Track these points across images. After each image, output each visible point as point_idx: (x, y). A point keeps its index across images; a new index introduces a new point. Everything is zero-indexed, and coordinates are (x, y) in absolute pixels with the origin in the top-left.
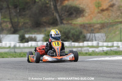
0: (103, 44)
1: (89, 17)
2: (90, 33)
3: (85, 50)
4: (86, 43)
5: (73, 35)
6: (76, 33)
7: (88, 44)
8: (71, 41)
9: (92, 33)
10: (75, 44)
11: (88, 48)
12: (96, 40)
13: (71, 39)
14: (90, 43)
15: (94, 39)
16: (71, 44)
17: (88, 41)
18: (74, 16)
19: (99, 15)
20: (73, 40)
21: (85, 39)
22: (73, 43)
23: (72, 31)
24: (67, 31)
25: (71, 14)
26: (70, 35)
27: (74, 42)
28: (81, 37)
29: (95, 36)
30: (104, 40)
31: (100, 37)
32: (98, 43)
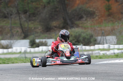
0: (115, 47)
1: (100, 20)
2: (101, 36)
3: (96, 53)
4: (97, 47)
5: (84, 39)
6: (86, 37)
7: (99, 47)
8: (82, 45)
9: (103, 36)
10: (86, 48)
11: (99, 51)
12: (107, 43)
13: (82, 43)
14: (101, 46)
15: (105, 42)
16: (82, 47)
17: (99, 44)
18: (84, 19)
19: (110, 17)
20: (84, 44)
21: (95, 43)
22: (84, 47)
23: (83, 35)
24: (77, 34)
25: (81, 18)
26: (81, 39)
27: (84, 45)
28: (92, 40)
29: (105, 38)
30: (115, 42)
31: (111, 40)
32: (109, 46)
